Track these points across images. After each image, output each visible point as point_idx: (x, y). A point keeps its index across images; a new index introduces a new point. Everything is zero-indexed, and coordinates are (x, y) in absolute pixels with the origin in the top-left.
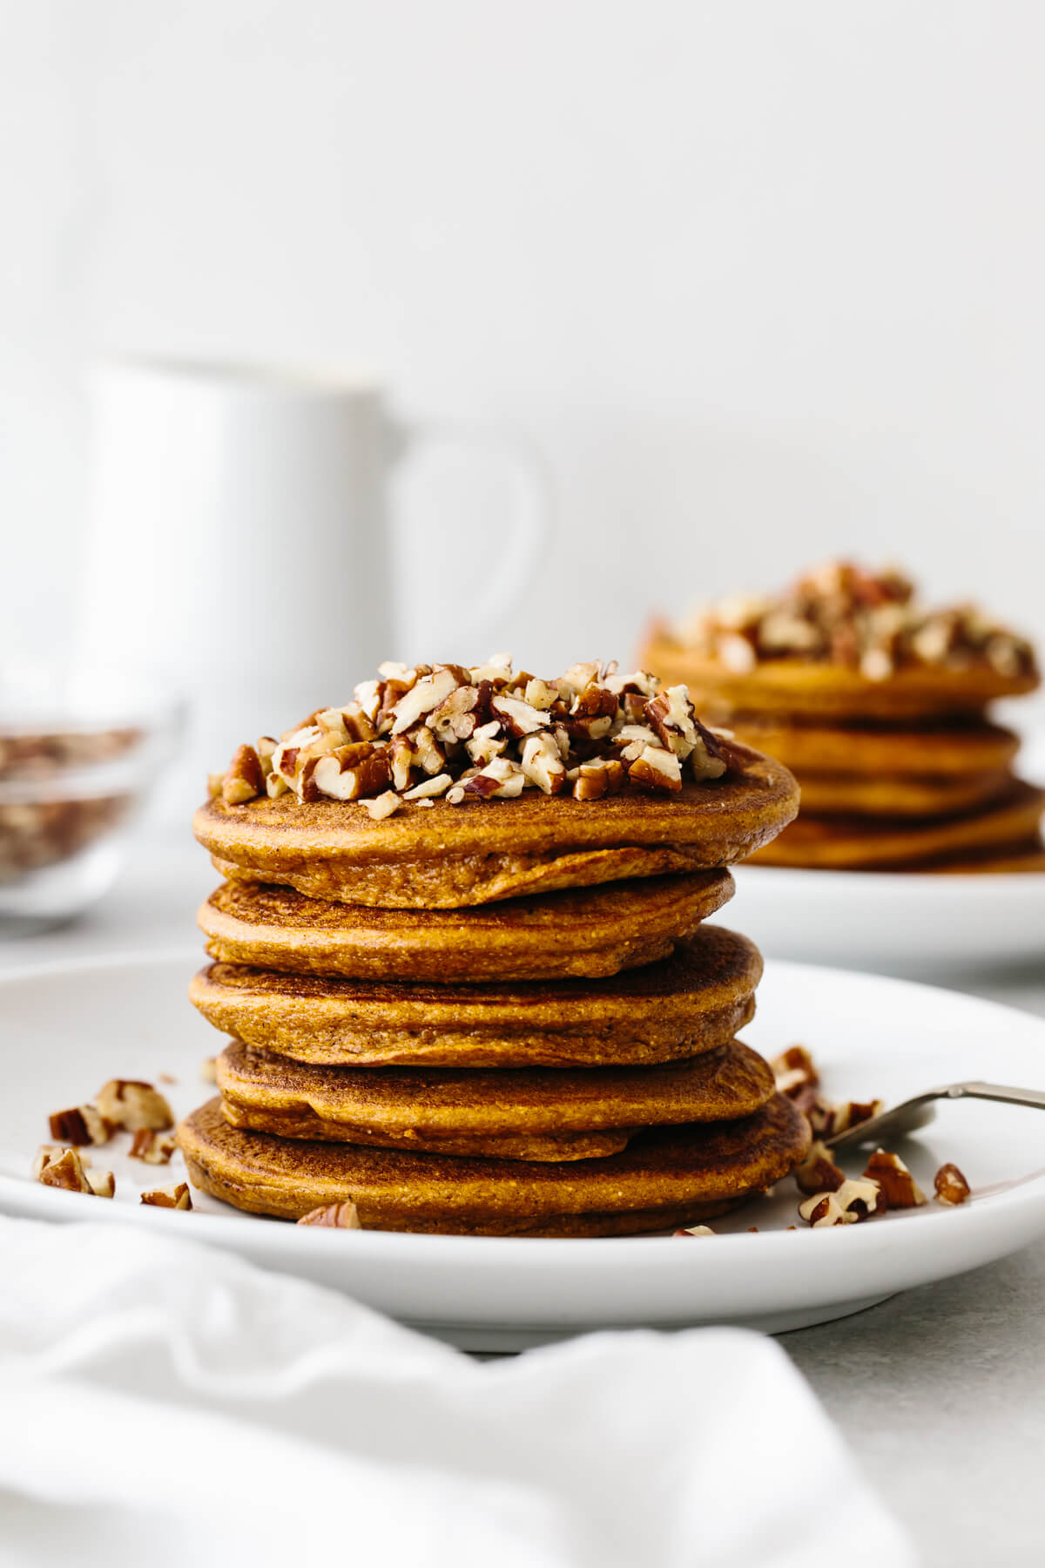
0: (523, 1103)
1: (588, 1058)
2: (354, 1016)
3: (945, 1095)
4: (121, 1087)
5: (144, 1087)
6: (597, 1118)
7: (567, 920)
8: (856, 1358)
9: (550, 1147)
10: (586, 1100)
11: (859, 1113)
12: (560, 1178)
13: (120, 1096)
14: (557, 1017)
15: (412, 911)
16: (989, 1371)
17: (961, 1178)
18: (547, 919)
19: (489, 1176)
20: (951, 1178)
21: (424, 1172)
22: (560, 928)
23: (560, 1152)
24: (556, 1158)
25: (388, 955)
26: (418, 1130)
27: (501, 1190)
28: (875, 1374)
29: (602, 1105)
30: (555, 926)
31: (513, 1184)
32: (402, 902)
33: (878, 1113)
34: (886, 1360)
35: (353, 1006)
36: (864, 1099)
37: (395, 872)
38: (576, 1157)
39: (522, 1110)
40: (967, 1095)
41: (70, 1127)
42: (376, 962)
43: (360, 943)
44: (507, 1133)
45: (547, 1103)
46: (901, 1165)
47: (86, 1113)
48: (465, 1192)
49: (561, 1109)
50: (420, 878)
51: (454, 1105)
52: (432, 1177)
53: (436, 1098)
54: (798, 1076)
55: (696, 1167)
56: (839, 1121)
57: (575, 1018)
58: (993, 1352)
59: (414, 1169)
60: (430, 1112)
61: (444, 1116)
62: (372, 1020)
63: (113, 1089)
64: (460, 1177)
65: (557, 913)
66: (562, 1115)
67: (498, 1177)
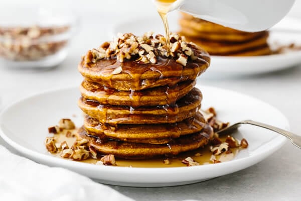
0: (150, 133)
1: (164, 122)
2: (113, 113)
3: (243, 123)
4: (64, 120)
5: (69, 120)
6: (166, 136)
7: (159, 94)
8: (222, 187)
9: (156, 141)
10: (164, 132)
11: (225, 125)
12: (158, 148)
13: (64, 122)
14: (157, 113)
15: (126, 91)
16: (251, 190)
17: (246, 142)
18: (155, 93)
19: (143, 147)
20: (244, 143)
21: (129, 146)
22: (158, 95)
23: (158, 142)
24: (158, 143)
25: (120, 101)
26: (127, 139)
27: (146, 151)
28: (227, 191)
29: (167, 133)
30: (157, 95)
31: (148, 149)
32: (123, 89)
33: (229, 126)
34: (229, 188)
35: (113, 111)
36: (225, 122)
37: (121, 83)
38: (162, 143)
39: (150, 134)
40: (248, 123)
41: (53, 130)
42: (118, 103)
43: (114, 99)
44: (147, 139)
45: (155, 133)
46: (233, 139)
47: (56, 127)
48: (138, 151)
49: (158, 134)
50: (127, 84)
51: (135, 133)
52: (130, 148)
53: (131, 131)
54: (211, 115)
55: (188, 144)
56: (220, 127)
57: (161, 113)
58: (252, 185)
59: (126, 145)
60: (130, 135)
61: (133, 136)
62: (117, 114)
63: (62, 121)
64: (136, 148)
65: (157, 92)
66: (158, 135)
67: (145, 148)
